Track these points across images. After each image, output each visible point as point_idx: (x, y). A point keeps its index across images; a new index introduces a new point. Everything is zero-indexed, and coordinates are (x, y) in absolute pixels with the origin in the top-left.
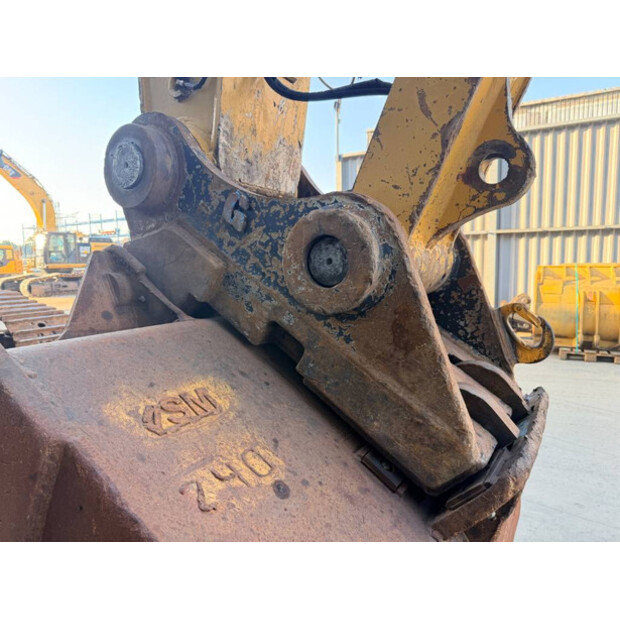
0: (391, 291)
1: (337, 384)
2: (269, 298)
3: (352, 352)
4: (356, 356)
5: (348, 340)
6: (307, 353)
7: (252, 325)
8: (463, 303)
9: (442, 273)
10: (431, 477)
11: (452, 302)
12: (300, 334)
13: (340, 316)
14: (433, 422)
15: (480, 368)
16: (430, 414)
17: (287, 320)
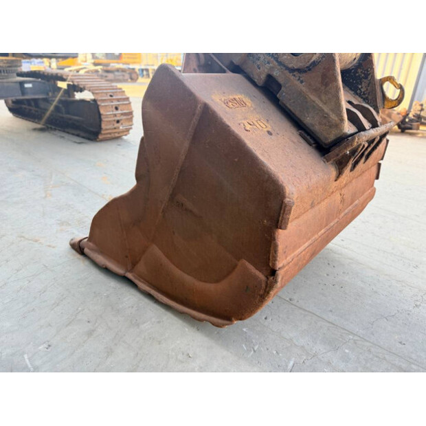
0: (324, 59)
1: (294, 102)
2: (268, 63)
3: (303, 87)
4: (304, 89)
5: (302, 82)
6: (282, 89)
7: (259, 77)
8: (363, 75)
9: (354, 57)
10: (326, 139)
11: (357, 75)
12: (281, 80)
13: (299, 70)
14: (331, 116)
15: (362, 106)
16: (331, 113)
17: (276, 73)
